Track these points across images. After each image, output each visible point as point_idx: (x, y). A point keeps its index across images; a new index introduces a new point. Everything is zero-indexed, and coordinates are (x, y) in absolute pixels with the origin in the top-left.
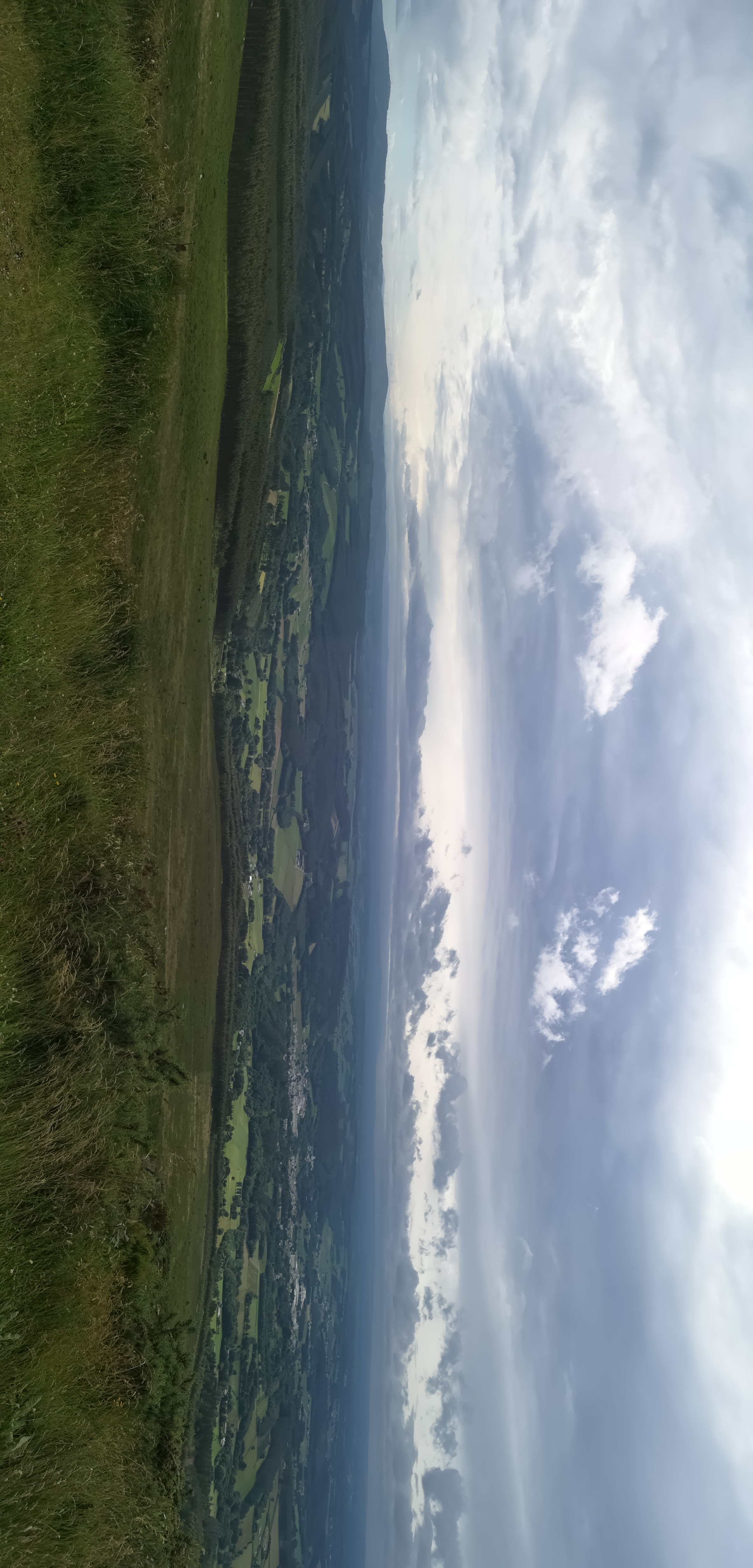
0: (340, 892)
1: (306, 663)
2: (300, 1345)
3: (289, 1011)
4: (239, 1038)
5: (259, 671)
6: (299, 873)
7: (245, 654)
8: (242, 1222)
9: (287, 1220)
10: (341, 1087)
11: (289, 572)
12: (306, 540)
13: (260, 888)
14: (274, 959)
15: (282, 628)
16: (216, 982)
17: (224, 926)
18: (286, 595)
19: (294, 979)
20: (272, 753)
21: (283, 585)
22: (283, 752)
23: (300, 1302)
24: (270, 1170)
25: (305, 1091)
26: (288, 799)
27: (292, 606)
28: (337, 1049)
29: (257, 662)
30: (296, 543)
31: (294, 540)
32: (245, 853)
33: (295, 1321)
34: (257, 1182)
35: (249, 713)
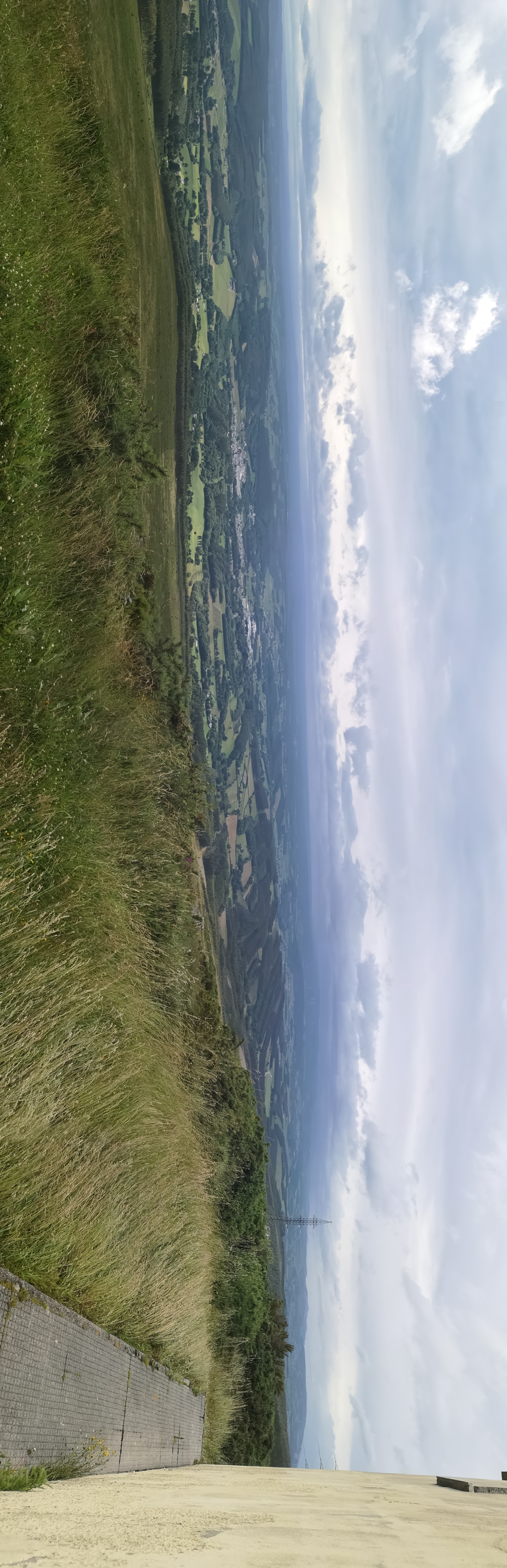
0: (262, 305)
1: (226, 147)
2: (255, 663)
3: (229, 396)
4: (194, 421)
5: (191, 156)
6: (232, 294)
7: (180, 145)
8: (204, 567)
9: (238, 571)
10: (272, 456)
11: (205, 75)
12: (217, 45)
13: (204, 306)
14: (217, 357)
15: (205, 122)
16: (175, 377)
17: (180, 335)
18: (205, 95)
19: (232, 371)
20: (206, 214)
21: (202, 86)
22: (214, 213)
23: (252, 634)
24: (222, 526)
25: (245, 461)
26: (220, 245)
27: (210, 104)
28: (268, 425)
29: (190, 150)
30: (209, 49)
31: (208, 47)
32: (193, 283)
33: (250, 647)
34: (213, 535)
35: (187, 187)
